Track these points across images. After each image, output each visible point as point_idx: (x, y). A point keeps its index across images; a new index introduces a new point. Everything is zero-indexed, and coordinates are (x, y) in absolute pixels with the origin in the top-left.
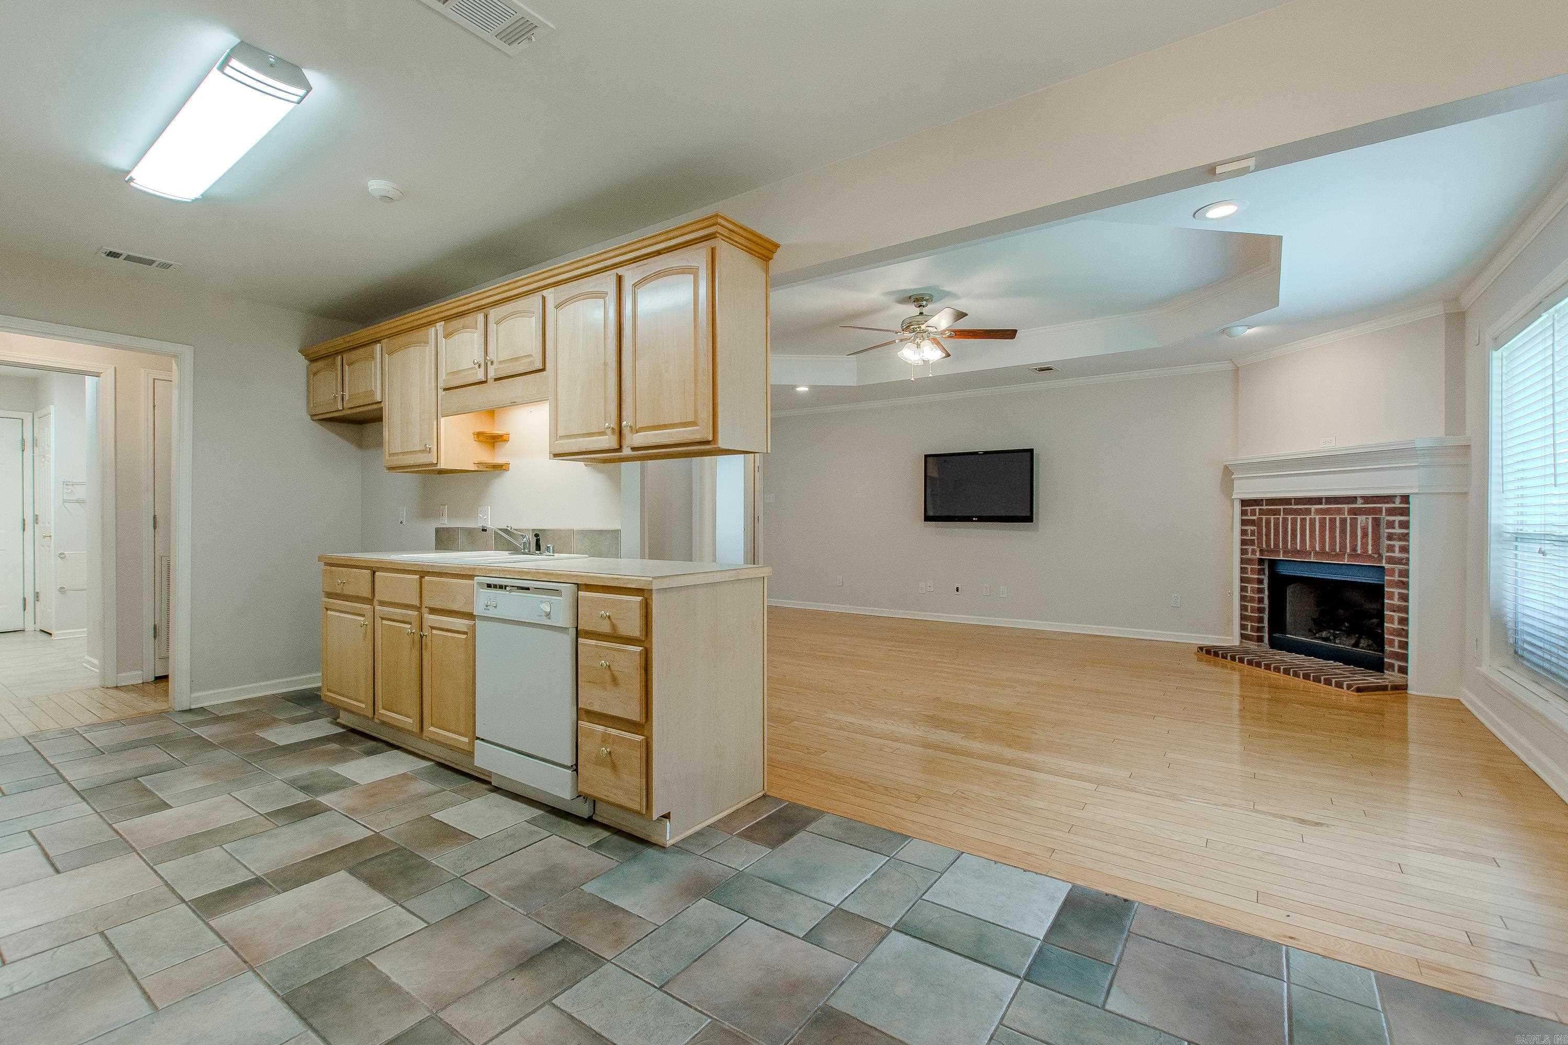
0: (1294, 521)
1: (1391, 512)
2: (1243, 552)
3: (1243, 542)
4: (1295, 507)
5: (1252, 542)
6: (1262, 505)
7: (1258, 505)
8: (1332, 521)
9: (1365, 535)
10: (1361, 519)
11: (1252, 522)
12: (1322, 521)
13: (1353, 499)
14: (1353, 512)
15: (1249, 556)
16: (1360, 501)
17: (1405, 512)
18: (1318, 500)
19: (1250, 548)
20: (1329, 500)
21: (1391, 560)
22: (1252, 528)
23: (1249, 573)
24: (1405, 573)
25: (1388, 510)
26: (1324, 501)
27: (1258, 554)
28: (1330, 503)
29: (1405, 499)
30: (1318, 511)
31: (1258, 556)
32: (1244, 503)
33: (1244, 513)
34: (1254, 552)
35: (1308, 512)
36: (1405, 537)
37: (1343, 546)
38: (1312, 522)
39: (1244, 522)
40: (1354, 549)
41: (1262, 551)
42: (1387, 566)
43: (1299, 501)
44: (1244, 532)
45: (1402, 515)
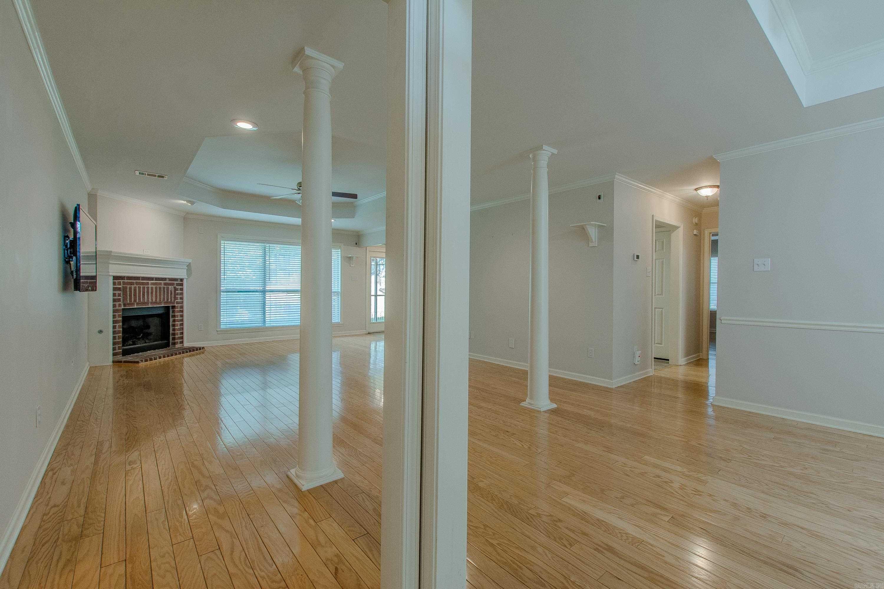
0: (144, 288)
1: (178, 285)
2: (114, 306)
3: (114, 300)
4: (142, 281)
5: (119, 300)
6: (125, 280)
7: (122, 280)
8: (160, 288)
9: (171, 294)
10: (170, 287)
11: (119, 289)
12: (156, 288)
13: (164, 279)
14: (165, 284)
15: (117, 308)
16: (168, 280)
17: (182, 285)
18: (151, 279)
19: (117, 303)
20: (157, 279)
21: (177, 303)
22: (119, 292)
23: (117, 317)
24: (182, 307)
25: (176, 284)
26: (154, 279)
27: (122, 306)
28: (157, 280)
29: (182, 280)
30: (152, 284)
31: (123, 307)
32: (115, 278)
33: (114, 284)
34: (120, 305)
35: (148, 284)
36: (182, 294)
37: (164, 299)
38: (152, 288)
39: (115, 289)
40: (168, 300)
41: (125, 305)
42: (176, 305)
43: (144, 278)
44: (114, 295)
45: (180, 286)
